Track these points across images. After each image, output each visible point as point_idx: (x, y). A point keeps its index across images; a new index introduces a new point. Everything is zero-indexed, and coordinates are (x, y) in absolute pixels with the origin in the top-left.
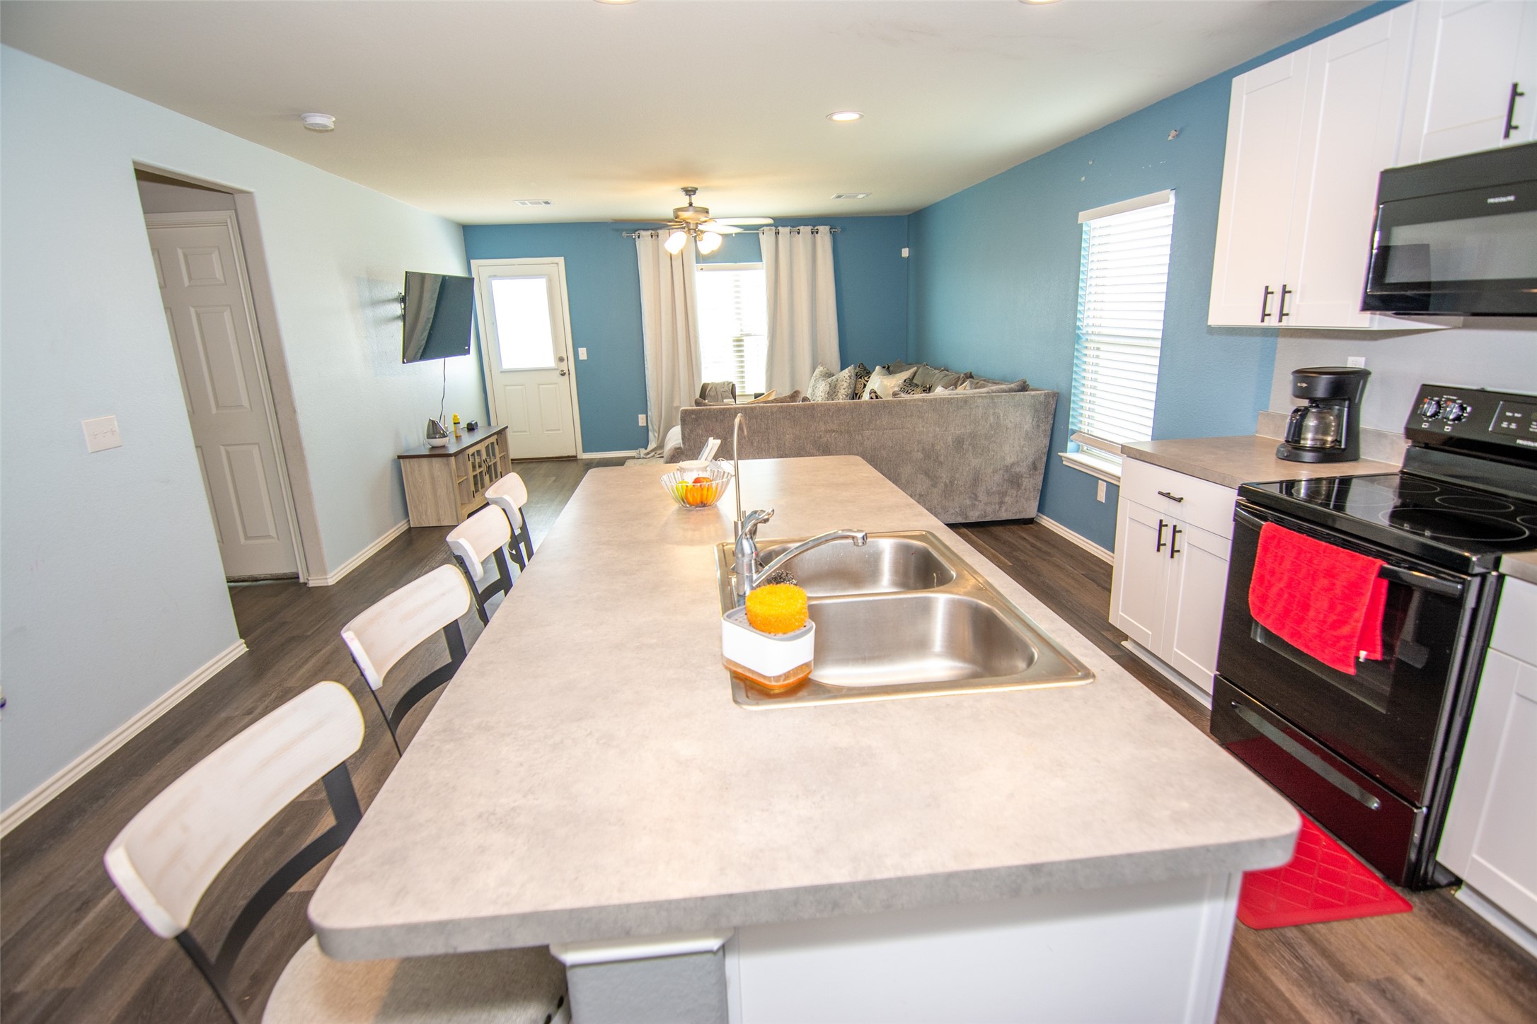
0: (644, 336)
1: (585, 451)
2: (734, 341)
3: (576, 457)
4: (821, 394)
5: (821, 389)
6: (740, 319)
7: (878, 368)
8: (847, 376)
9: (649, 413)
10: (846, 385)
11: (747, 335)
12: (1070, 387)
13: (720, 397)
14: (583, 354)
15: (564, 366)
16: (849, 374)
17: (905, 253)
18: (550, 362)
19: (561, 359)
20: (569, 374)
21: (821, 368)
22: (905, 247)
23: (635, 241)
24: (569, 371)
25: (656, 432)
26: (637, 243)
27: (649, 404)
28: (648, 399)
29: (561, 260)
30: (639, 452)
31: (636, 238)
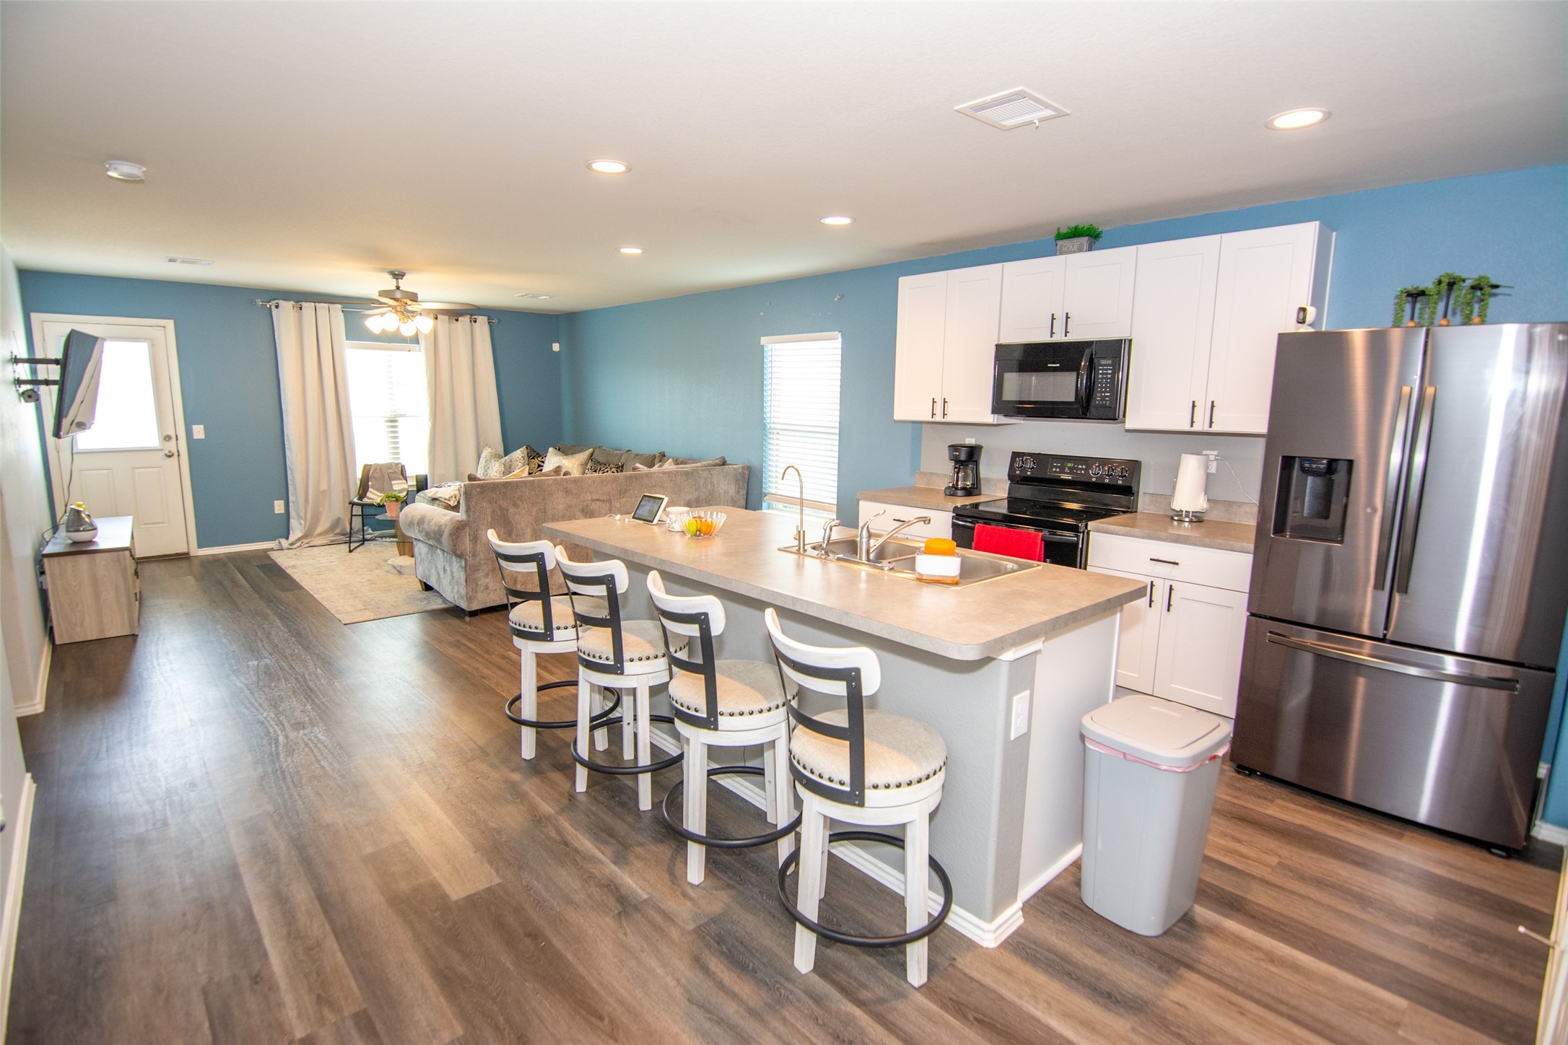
0: (284, 414)
1: (200, 546)
2: (387, 421)
3: (188, 554)
4: (496, 474)
5: (494, 470)
6: (392, 400)
7: (551, 449)
8: (520, 457)
9: (291, 498)
10: (519, 464)
11: (403, 416)
12: (762, 461)
13: (386, 477)
14: (199, 432)
15: (171, 446)
16: (522, 455)
17: (556, 347)
18: (153, 441)
19: (168, 438)
20: (179, 455)
21: (489, 450)
22: (555, 343)
23: (273, 310)
24: (178, 451)
25: (302, 519)
26: (275, 312)
27: (291, 488)
28: (289, 482)
29: (170, 324)
30: (280, 543)
31: (273, 307)
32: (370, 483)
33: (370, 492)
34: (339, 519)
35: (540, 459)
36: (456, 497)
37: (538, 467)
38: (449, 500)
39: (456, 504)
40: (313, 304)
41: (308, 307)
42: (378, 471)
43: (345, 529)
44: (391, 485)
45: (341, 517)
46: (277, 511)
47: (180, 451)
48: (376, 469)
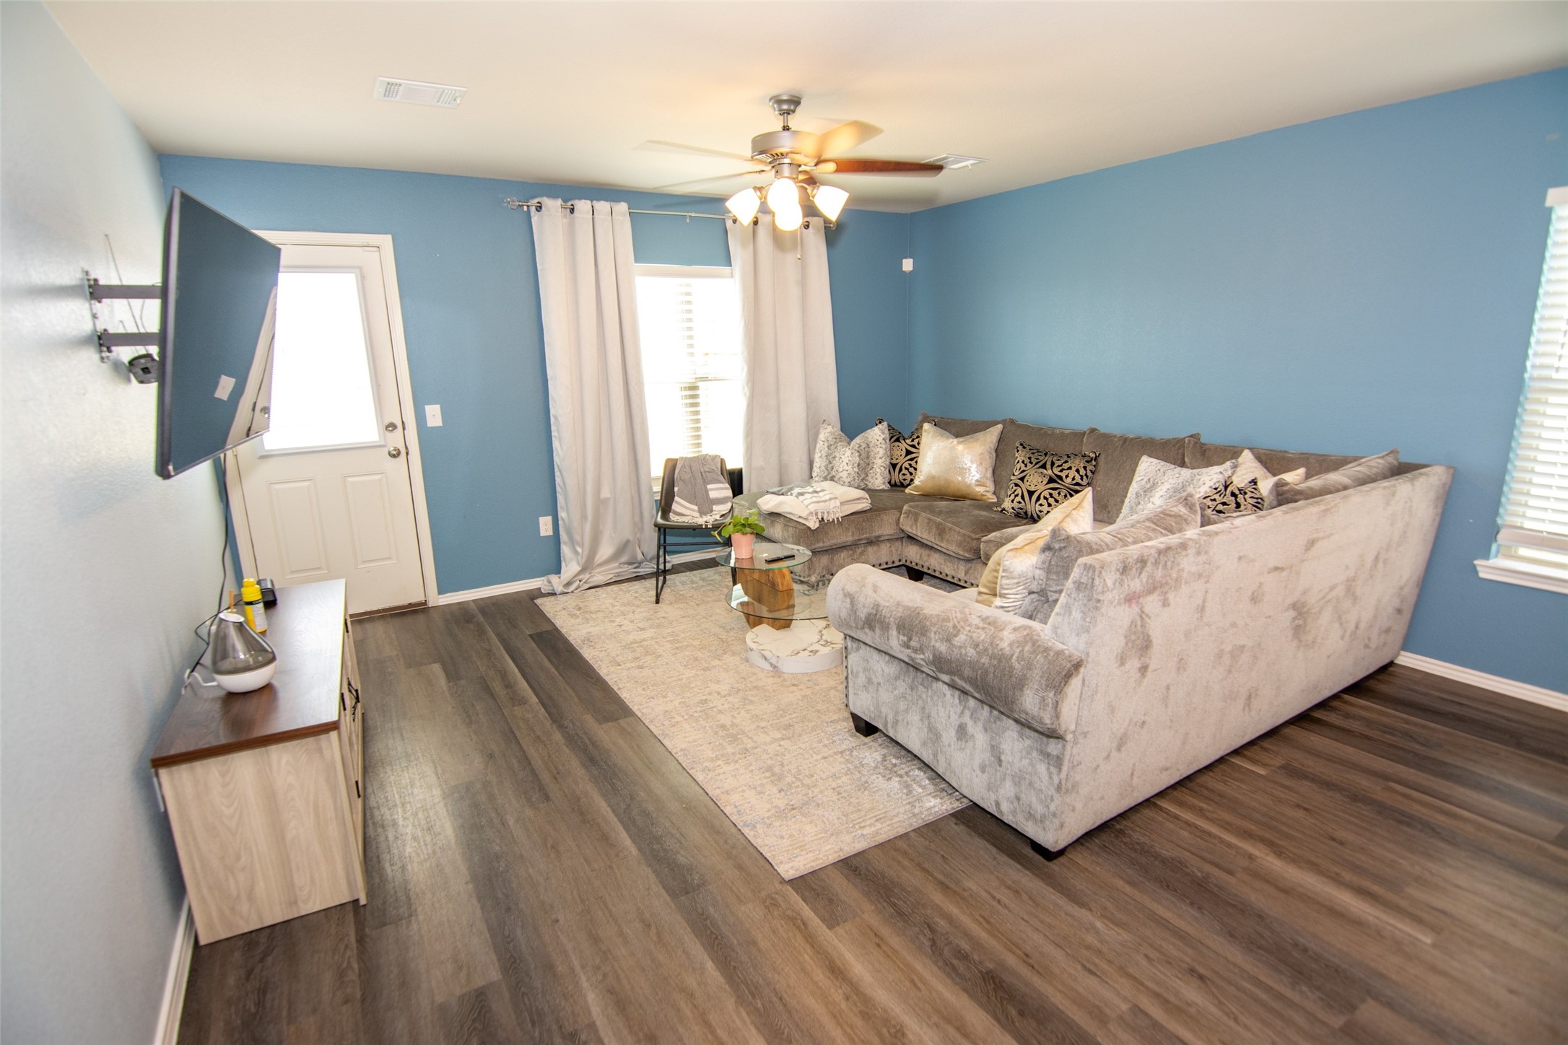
0: (550, 383)
1: (441, 591)
2: (686, 389)
3: (425, 603)
4: (846, 468)
5: (846, 460)
6: (692, 354)
7: (926, 425)
8: (880, 439)
9: (562, 514)
10: (882, 452)
11: (705, 379)
13: (699, 481)
14: (434, 415)
15: (395, 440)
16: (883, 436)
17: (908, 265)
18: (369, 432)
19: (391, 427)
20: (407, 453)
21: (830, 429)
22: (906, 258)
23: (532, 214)
24: (406, 448)
25: (578, 544)
26: (535, 218)
27: (560, 498)
28: (558, 489)
29: (386, 241)
30: (550, 582)
31: (533, 209)
32: (676, 489)
33: (678, 503)
34: (628, 542)
35: (909, 441)
36: (816, 514)
37: (907, 455)
38: (806, 519)
39: (817, 525)
40: (589, 202)
41: (583, 206)
42: (687, 469)
43: (634, 557)
44: (707, 491)
45: (631, 538)
46: (543, 533)
47: (409, 447)
48: (683, 467)
